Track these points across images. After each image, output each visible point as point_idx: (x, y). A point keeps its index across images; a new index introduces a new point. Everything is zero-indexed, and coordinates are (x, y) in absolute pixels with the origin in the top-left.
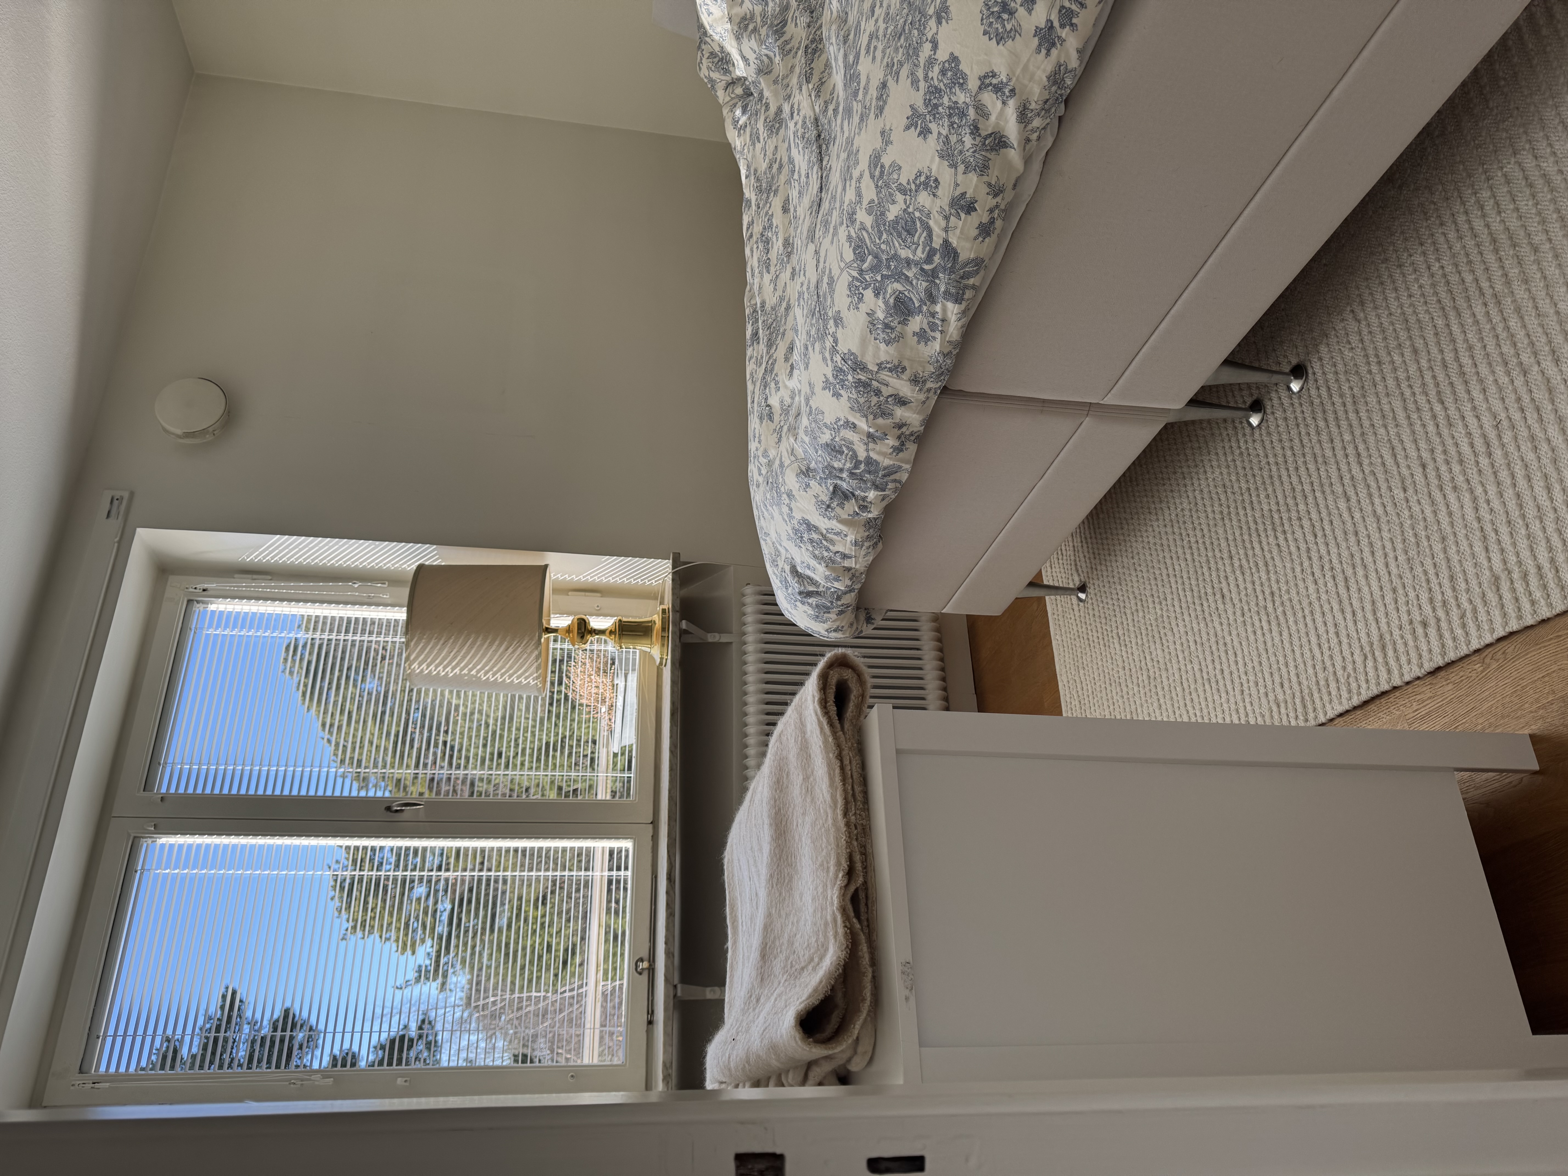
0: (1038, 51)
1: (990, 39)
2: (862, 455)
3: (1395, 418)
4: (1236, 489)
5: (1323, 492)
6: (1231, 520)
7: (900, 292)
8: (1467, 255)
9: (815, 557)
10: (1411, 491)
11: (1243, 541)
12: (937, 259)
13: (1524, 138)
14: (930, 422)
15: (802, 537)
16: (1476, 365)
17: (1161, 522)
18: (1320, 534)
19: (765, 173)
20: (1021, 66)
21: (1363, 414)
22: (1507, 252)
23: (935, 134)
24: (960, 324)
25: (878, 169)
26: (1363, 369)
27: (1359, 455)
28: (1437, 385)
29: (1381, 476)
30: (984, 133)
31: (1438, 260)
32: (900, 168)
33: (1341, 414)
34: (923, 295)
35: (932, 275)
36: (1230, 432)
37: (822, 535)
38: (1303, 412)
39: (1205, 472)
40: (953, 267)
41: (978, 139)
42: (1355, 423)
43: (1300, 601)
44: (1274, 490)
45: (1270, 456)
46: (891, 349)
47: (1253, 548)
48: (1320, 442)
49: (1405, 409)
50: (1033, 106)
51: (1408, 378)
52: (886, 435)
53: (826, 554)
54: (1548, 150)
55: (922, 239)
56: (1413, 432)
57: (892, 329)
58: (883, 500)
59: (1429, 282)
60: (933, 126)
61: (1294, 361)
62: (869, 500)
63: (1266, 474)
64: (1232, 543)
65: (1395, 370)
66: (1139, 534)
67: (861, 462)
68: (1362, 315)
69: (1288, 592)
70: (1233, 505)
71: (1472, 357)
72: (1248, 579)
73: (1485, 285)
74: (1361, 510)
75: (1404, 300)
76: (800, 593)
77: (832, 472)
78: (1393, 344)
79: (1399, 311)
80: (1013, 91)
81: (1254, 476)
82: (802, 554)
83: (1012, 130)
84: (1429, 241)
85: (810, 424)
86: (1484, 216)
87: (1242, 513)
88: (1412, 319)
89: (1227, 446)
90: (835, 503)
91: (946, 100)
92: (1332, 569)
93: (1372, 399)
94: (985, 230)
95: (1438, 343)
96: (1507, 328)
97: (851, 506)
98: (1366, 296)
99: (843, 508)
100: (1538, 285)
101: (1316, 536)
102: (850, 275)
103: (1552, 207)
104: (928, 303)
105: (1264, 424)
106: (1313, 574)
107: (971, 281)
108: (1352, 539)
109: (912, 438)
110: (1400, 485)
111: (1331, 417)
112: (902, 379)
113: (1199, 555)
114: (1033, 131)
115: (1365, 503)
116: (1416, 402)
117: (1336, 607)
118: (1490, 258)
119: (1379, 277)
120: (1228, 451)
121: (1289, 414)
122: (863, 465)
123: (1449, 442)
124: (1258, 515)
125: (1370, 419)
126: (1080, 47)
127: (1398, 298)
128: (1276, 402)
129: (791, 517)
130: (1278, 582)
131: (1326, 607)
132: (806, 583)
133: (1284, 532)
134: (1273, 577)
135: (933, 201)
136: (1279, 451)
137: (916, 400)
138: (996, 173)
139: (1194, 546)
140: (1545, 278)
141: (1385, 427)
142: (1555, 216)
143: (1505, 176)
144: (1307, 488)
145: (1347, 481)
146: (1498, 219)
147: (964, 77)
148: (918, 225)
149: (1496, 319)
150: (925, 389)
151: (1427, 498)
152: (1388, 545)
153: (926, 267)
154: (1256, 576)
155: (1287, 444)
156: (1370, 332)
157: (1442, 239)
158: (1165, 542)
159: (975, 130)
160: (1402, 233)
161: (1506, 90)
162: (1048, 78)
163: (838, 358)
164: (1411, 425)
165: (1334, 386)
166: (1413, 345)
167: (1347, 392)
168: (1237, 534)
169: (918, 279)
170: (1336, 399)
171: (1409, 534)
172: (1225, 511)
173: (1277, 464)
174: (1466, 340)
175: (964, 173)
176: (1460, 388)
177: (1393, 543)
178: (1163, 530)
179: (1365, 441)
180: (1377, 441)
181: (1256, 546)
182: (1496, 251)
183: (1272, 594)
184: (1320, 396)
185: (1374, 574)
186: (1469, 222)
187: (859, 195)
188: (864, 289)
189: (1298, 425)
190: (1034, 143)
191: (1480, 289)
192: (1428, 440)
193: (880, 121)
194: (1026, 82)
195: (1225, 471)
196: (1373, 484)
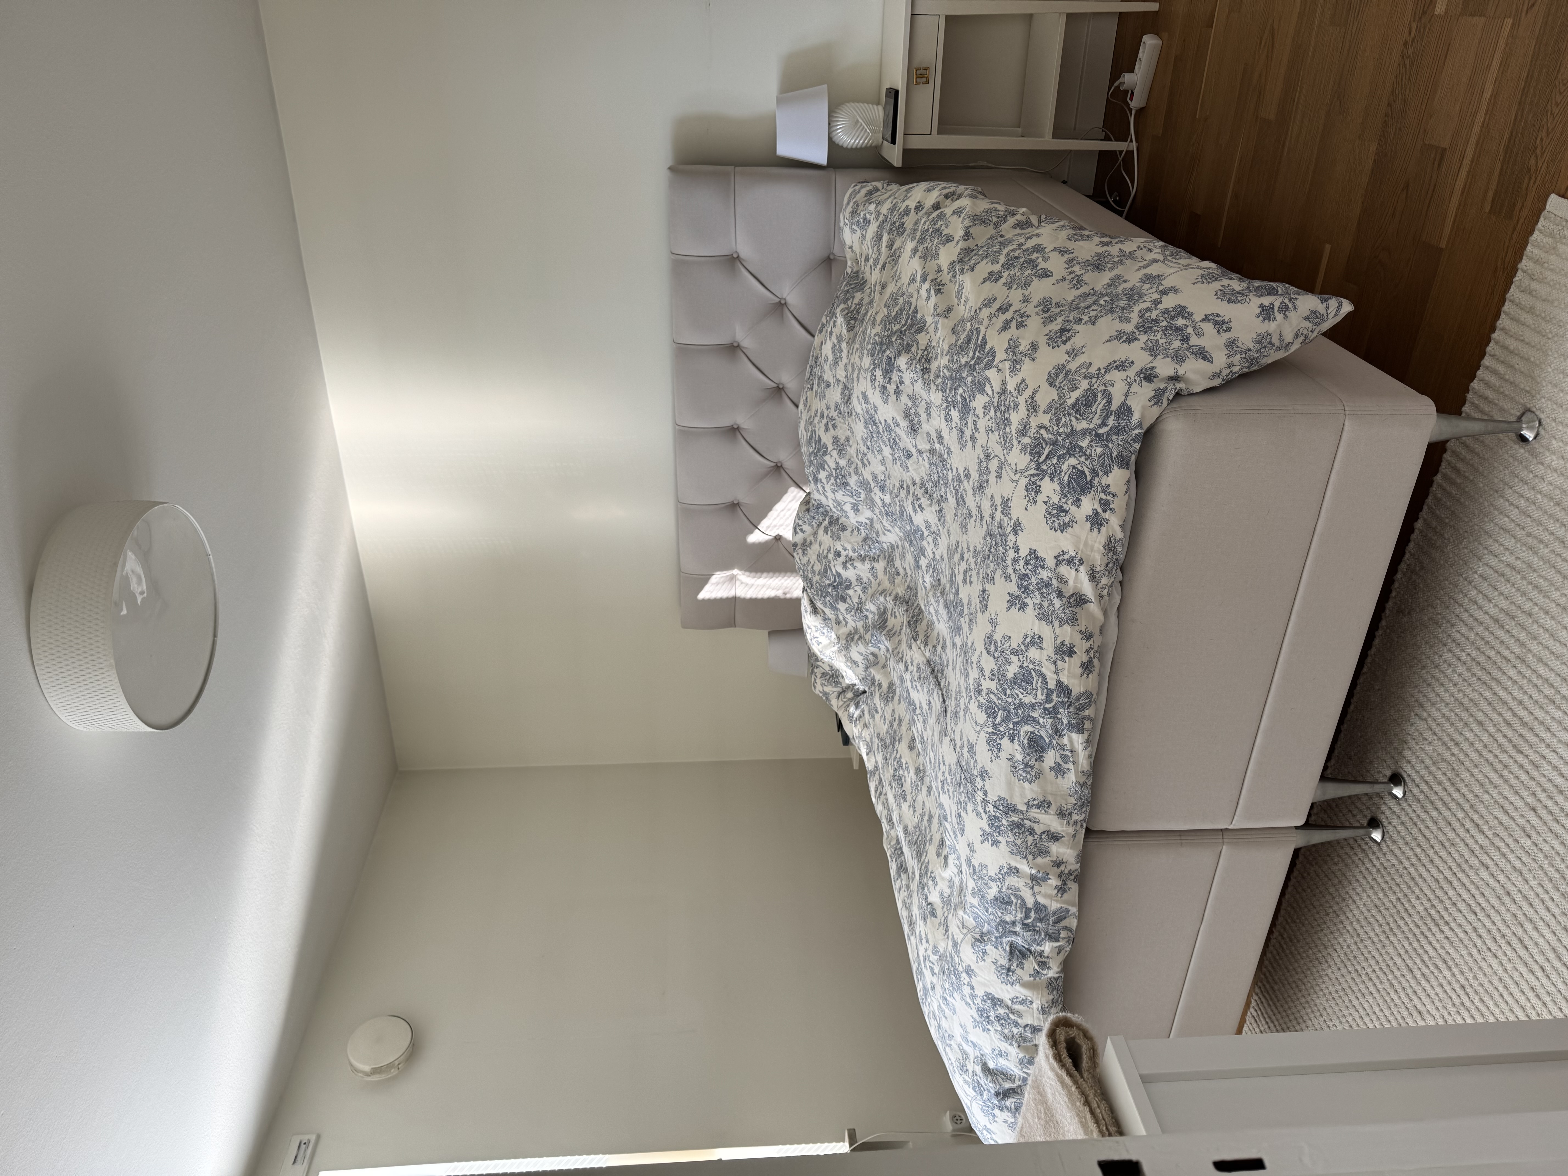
0: (1092, 530)
1: (1056, 531)
2: (1030, 903)
3: (1491, 782)
4: (1388, 904)
5: (1464, 871)
6: (1395, 935)
7: (1031, 733)
8: (1483, 639)
9: (1006, 1037)
10: (1534, 835)
11: (1415, 950)
12: (1055, 697)
13: (1481, 548)
14: (1084, 858)
15: (988, 1017)
16: (1532, 713)
17: (1334, 968)
18: (1478, 910)
19: (887, 732)
20: (1082, 543)
21: (1464, 790)
22: (1510, 625)
23: (1031, 606)
24: (1087, 753)
25: (993, 645)
26: (1447, 755)
27: (1477, 825)
28: (1510, 741)
29: (1504, 834)
30: (1067, 595)
31: (1463, 650)
32: (1010, 638)
33: (1447, 799)
34: (1050, 731)
35: (1054, 712)
36: (1361, 855)
37: (1007, 1006)
38: (1414, 811)
39: (1354, 902)
40: (1069, 702)
41: (1064, 600)
42: (1461, 800)
43: (1490, 982)
44: (1421, 890)
45: (1404, 861)
46: (1035, 786)
47: (1426, 952)
48: (1440, 829)
49: (1496, 771)
50: (1098, 569)
51: (1485, 746)
52: (1048, 874)
53: (1015, 1030)
54: (1502, 548)
55: (1039, 684)
56: (1511, 786)
57: (1032, 767)
58: (1059, 953)
59: (1465, 669)
60: (1029, 601)
61: (1388, 773)
62: (1046, 954)
63: (1407, 878)
64: (1406, 957)
65: (1472, 744)
66: (1317, 988)
67: (1030, 909)
68: (1425, 714)
69: (1475, 978)
70: (1391, 920)
71: (1526, 708)
72: (1435, 984)
73: (1506, 653)
74: (1503, 871)
75: (1453, 689)
76: (997, 1094)
77: (1005, 928)
78: (1460, 725)
79: (1452, 699)
80: (1081, 561)
81: (1398, 885)
82: (991, 1040)
83: (1087, 589)
84: (1449, 641)
85: (976, 883)
86: (1480, 608)
87: (1401, 923)
88: (1466, 701)
89: (1363, 869)
90: (1015, 965)
91: (1033, 580)
92: (1503, 936)
93: (1465, 775)
94: (1087, 667)
95: (1494, 709)
96: (1540, 676)
97: (1030, 964)
98: (1422, 699)
99: (1023, 968)
100: (1545, 637)
101: (1476, 914)
102: (986, 732)
103: (1525, 583)
104: (1056, 737)
105: (1387, 836)
106: (1489, 949)
107: (1087, 713)
108: (1507, 900)
109: (1072, 877)
110: (1523, 834)
111: (1439, 804)
112: (1050, 814)
113: (1381, 982)
114: (1103, 588)
115: (1502, 863)
116: (1501, 762)
117: (1523, 970)
118: (1500, 633)
119: (1425, 681)
120: (1365, 873)
121: (1404, 818)
122: (1033, 912)
123: (1543, 780)
124: (1417, 918)
125: (1472, 792)
126: (1121, 523)
127: (1447, 690)
128: (1388, 813)
129: (973, 997)
130: (1462, 973)
131: (1516, 975)
132: (1000, 1080)
133: (1447, 923)
134: (1456, 970)
135: (1041, 653)
136: (1410, 853)
137: (1067, 834)
138: (1084, 623)
139: (1373, 976)
140: (1547, 630)
141: (1487, 792)
142: (1530, 587)
143: (1481, 576)
144: (1448, 874)
145: (1478, 851)
146: (1491, 605)
147: (1043, 560)
148: (1034, 674)
149: (1528, 673)
150: (1072, 822)
151: (1549, 834)
152: (1540, 890)
153: (1048, 706)
154: (1440, 977)
155: (1413, 844)
156: (1438, 724)
157: (1458, 636)
158: (1345, 986)
159: (1060, 594)
160: (1426, 643)
161: (1452, 523)
162: (1104, 547)
163: (990, 808)
164: (1506, 781)
165: (1429, 778)
166: (1476, 720)
167: (1443, 778)
168: (1406, 944)
169: (1044, 718)
170: (1437, 788)
171: (1551, 871)
172: (1387, 928)
173: (1413, 865)
174: (1514, 699)
175: (1060, 626)
176: (1529, 735)
177: (1543, 887)
178: (1338, 974)
179: (1476, 812)
180: (1486, 807)
181: (1428, 948)
182: (1502, 627)
183: (1463, 987)
184: (1422, 792)
185: (1541, 923)
186: (1472, 616)
187: (981, 671)
188: (1001, 739)
189: (1415, 824)
190: (1106, 598)
191: (1505, 658)
192: (1527, 788)
193: (987, 615)
194: (1089, 553)
195: (1370, 892)
196: (1501, 845)
